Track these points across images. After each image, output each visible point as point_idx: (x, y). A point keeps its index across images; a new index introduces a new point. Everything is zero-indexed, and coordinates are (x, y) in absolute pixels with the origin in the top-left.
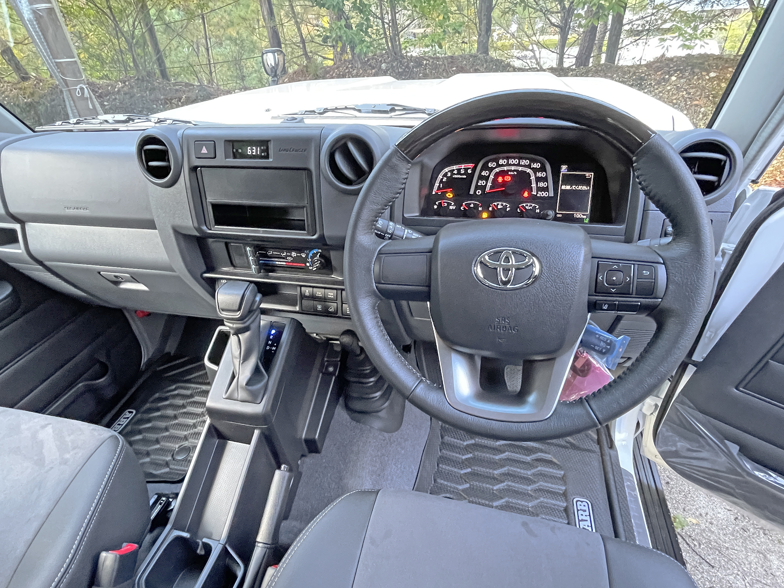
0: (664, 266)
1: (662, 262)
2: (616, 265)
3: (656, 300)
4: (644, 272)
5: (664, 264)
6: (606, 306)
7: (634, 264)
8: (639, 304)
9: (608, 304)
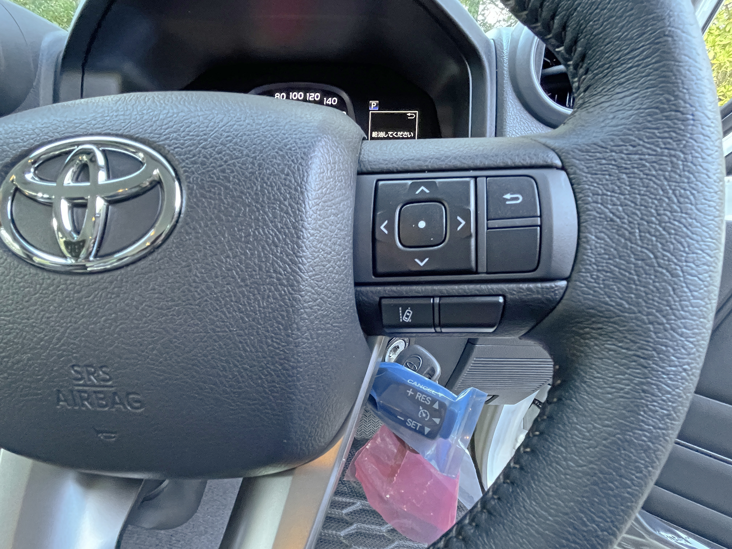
0: (563, 174)
1: (558, 163)
2: (426, 185)
3: (553, 284)
4: (508, 196)
5: (563, 168)
6: (409, 312)
7: (476, 178)
8: (501, 300)
9: (413, 307)
